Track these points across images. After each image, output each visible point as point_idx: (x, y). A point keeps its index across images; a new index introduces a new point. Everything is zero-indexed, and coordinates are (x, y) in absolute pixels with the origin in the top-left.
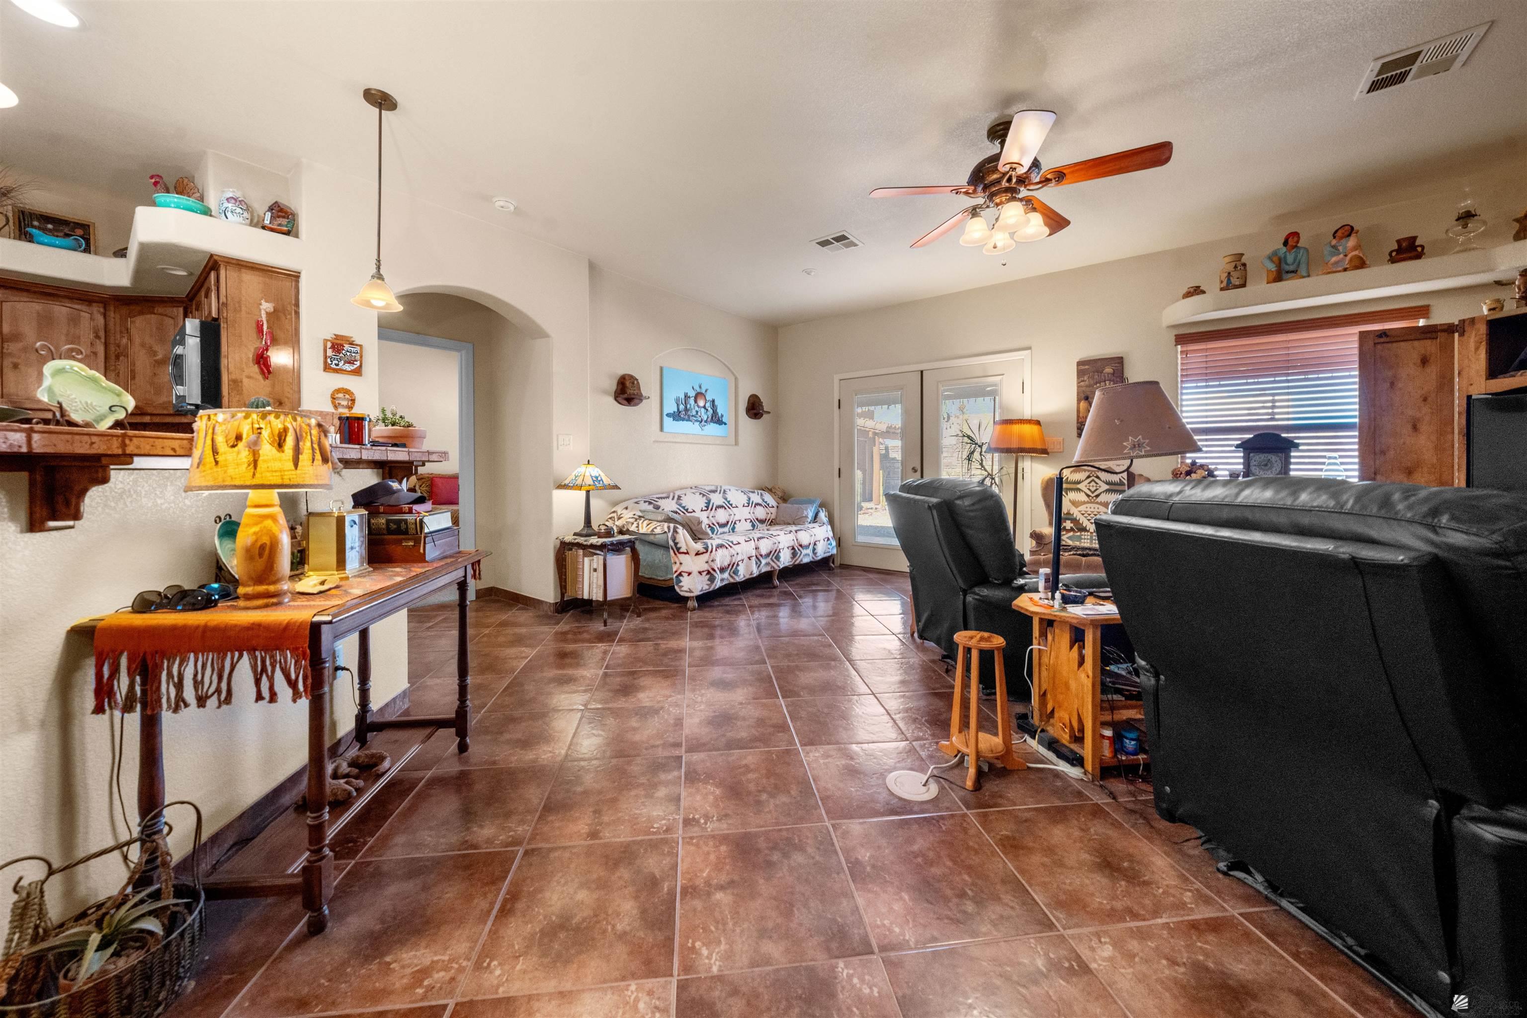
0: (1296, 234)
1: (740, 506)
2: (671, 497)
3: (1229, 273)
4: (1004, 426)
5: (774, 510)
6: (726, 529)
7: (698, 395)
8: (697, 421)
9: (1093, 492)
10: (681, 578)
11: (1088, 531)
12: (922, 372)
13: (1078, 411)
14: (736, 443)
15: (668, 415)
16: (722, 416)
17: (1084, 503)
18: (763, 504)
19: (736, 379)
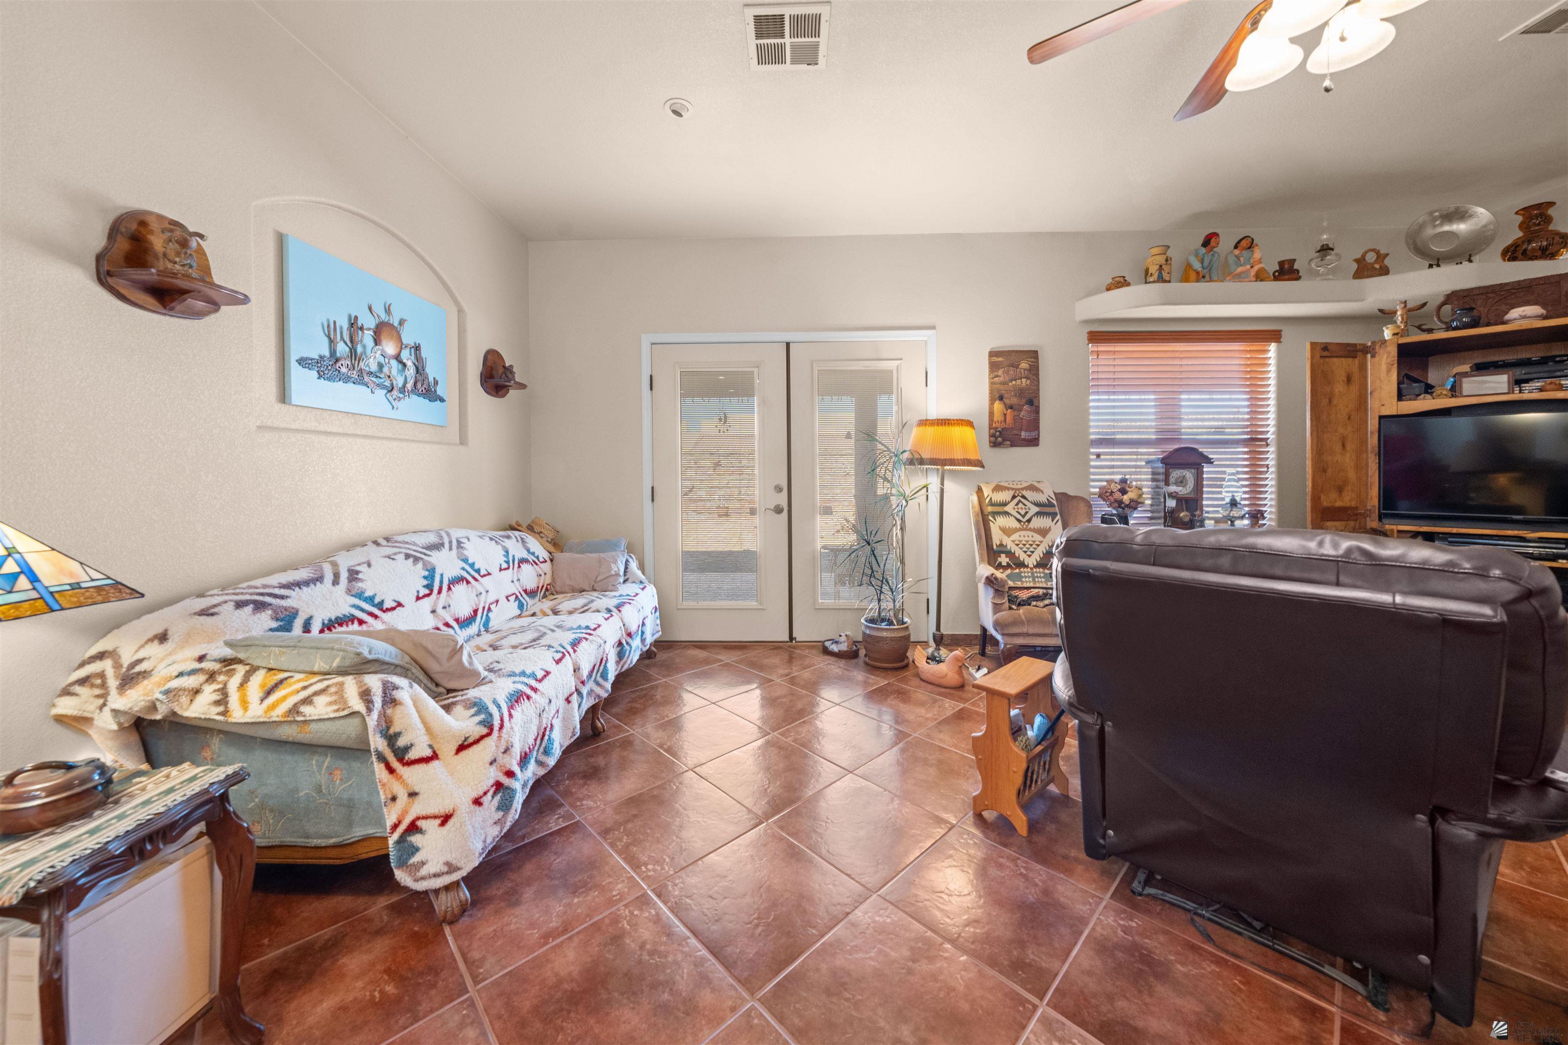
0: (1215, 235)
1: (495, 570)
2: (329, 577)
3: (1161, 266)
4: (922, 429)
5: (547, 567)
6: (473, 629)
7: (381, 331)
8: (379, 386)
9: (1023, 516)
10: (415, 839)
11: (1027, 567)
12: (788, 344)
13: (991, 414)
14: (463, 441)
15: (302, 362)
16: (436, 383)
17: (1016, 530)
18: (531, 558)
19: (460, 311)
